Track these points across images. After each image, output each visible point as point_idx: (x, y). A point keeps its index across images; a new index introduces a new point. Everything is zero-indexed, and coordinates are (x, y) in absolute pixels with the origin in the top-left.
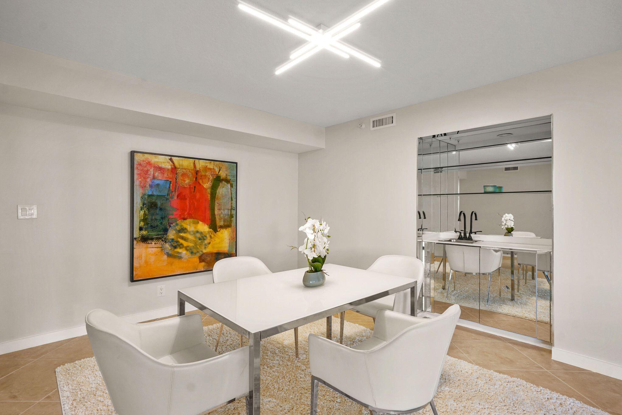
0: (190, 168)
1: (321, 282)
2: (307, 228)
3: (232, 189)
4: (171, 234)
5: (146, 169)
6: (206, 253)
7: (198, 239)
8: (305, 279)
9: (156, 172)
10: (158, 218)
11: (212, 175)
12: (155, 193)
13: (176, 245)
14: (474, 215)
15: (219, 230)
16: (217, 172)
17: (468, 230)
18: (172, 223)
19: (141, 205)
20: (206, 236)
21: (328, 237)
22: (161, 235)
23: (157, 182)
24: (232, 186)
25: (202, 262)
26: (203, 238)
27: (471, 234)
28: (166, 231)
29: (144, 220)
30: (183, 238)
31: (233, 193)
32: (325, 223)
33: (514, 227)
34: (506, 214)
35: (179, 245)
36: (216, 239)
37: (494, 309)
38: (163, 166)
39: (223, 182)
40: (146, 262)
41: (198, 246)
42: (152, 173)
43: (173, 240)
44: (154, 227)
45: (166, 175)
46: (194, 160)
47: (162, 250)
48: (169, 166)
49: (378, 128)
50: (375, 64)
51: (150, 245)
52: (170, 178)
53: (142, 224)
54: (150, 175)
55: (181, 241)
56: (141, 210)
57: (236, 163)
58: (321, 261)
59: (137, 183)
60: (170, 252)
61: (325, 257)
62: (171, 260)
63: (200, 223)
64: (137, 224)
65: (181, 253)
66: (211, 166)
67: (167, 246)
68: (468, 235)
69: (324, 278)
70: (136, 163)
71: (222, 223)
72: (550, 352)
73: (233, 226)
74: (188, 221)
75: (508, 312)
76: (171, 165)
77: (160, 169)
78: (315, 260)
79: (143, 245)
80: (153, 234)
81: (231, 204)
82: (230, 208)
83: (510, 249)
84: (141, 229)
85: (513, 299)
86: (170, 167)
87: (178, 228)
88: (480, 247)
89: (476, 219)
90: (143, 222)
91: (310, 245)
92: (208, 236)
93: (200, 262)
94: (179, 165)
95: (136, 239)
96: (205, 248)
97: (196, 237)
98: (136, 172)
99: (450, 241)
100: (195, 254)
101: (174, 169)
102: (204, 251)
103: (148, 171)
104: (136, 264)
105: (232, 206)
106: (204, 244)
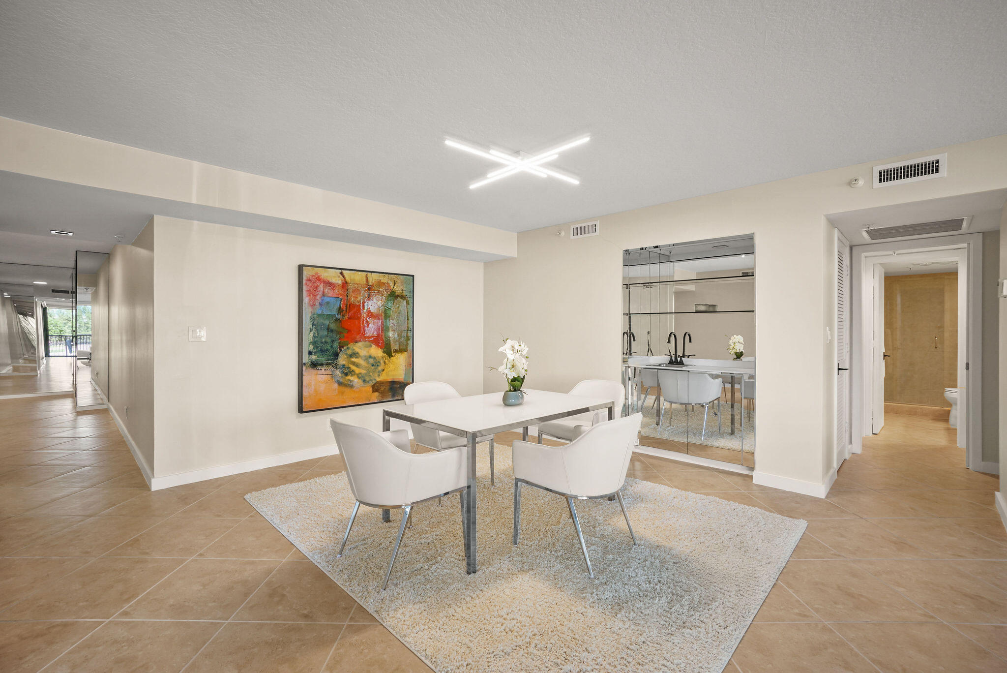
0: (362, 283)
1: (520, 401)
2: (506, 349)
3: (409, 307)
4: (342, 360)
5: (315, 285)
6: (380, 381)
7: (370, 366)
8: (505, 399)
9: (326, 287)
10: (328, 341)
11: (386, 290)
12: (325, 313)
13: (347, 372)
14: (687, 336)
15: (393, 354)
16: (392, 287)
17: (680, 353)
18: (343, 347)
19: (311, 326)
20: (379, 362)
21: (527, 357)
22: (331, 360)
23: (327, 299)
24: (408, 303)
25: (375, 392)
26: (376, 364)
27: (684, 357)
28: (336, 355)
29: (314, 343)
30: (354, 364)
31: (409, 311)
32: (524, 344)
33: (743, 351)
34: (735, 336)
35: (350, 372)
36: (391, 366)
37: (709, 443)
38: (334, 281)
39: (399, 298)
40: (315, 390)
41: (371, 374)
42: (322, 289)
43: (344, 366)
44: (324, 351)
45: (336, 291)
46: (367, 273)
47: (332, 377)
48: (338, 281)
49: (580, 236)
50: (574, 181)
51: (319, 372)
52: (341, 295)
53: (311, 347)
54: (320, 291)
55: (353, 367)
56: (311, 331)
57: (413, 276)
58: (521, 380)
59: (306, 300)
60: (341, 380)
61: (524, 377)
62: (343, 389)
63: (374, 346)
64: (307, 347)
65: (352, 381)
66: (384, 279)
67: (338, 372)
68: (679, 359)
69: (522, 397)
70: (305, 278)
71: (397, 347)
72: (751, 477)
73: (409, 350)
74: (360, 344)
75: (724, 445)
76: (342, 280)
77: (330, 284)
78: (514, 380)
79: (313, 371)
80: (323, 359)
81: (408, 324)
82: (406, 330)
83: (731, 373)
84: (310, 353)
85: (732, 433)
86: (340, 282)
87: (350, 352)
88: (689, 371)
89: (690, 342)
90: (313, 345)
91: (509, 366)
92: (382, 362)
93: (373, 392)
94: (350, 280)
95: (305, 364)
96: (379, 375)
97: (368, 363)
98: (305, 288)
99: (660, 365)
100: (368, 382)
101: (345, 284)
102: (378, 379)
103: (317, 287)
104: (305, 394)
105: (408, 327)
106: (377, 371)
